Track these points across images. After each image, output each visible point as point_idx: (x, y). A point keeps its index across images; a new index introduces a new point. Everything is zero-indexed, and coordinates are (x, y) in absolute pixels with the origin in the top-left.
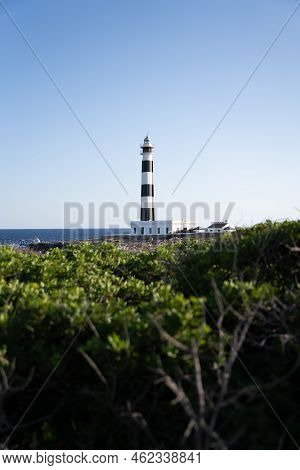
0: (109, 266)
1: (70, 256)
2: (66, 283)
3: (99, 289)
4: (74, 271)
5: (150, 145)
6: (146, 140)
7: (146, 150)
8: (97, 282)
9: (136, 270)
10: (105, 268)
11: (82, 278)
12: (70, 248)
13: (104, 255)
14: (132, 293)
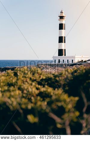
0: (35, 80)
1: (16, 74)
2: (12, 88)
3: (28, 92)
4: (17, 82)
5: (64, 15)
6: (62, 12)
7: (61, 17)
8: (28, 88)
9: (49, 82)
10: (33, 81)
11: (20, 86)
12: (16, 70)
13: (33, 74)
14: (46, 94)
